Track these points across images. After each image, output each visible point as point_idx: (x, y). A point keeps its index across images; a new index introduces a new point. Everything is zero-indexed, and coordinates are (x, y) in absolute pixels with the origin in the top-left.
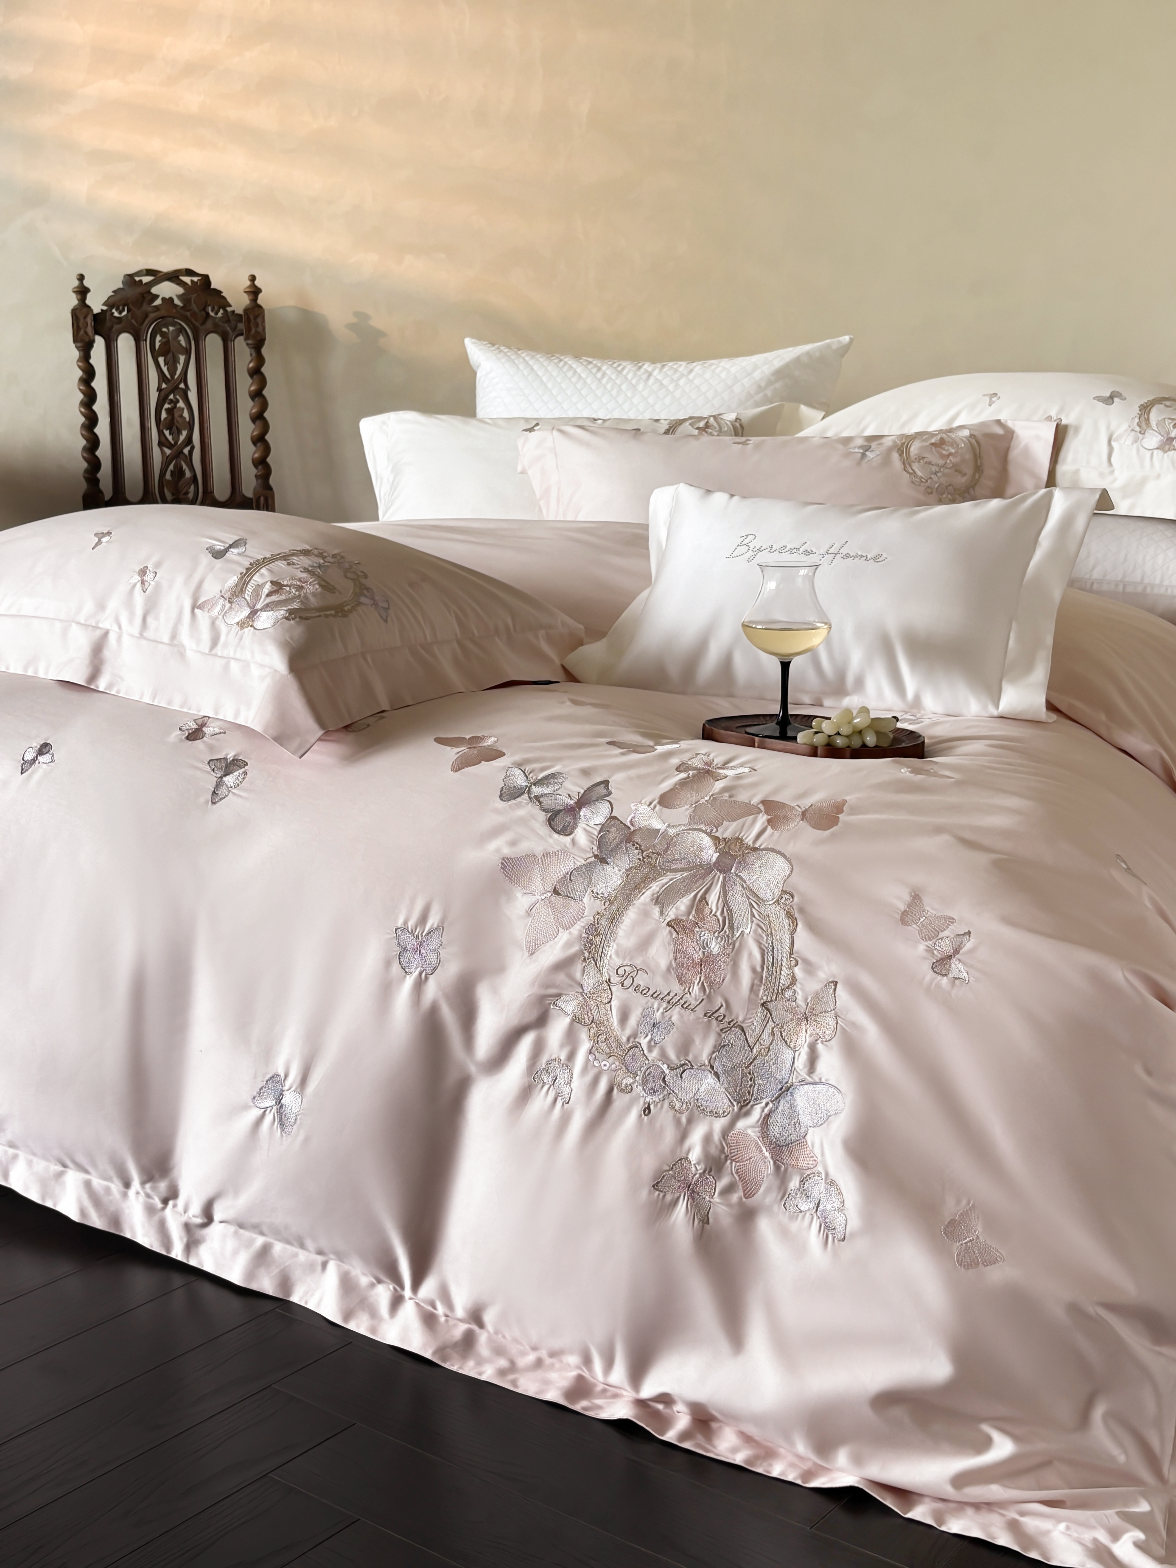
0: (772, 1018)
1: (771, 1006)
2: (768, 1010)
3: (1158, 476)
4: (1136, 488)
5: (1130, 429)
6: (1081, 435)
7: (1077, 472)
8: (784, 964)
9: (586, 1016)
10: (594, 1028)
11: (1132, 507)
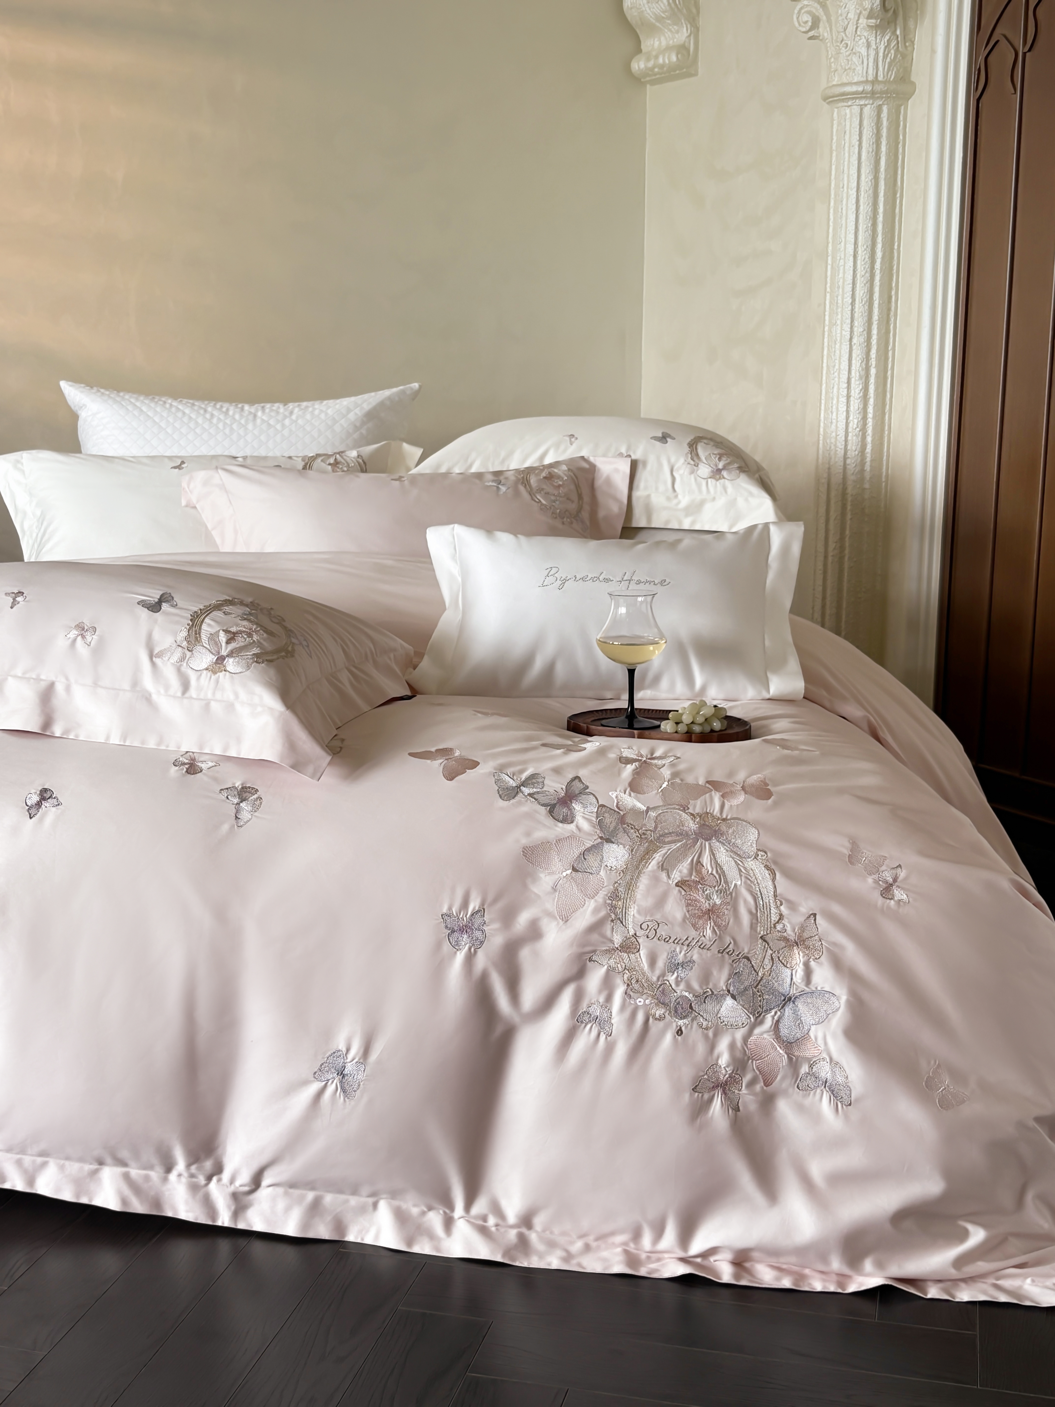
0: (770, 947)
1: (767, 938)
2: (765, 941)
3: (714, 499)
4: (695, 508)
5: (686, 463)
6: (649, 467)
7: (649, 496)
8: (772, 905)
9: (619, 965)
10: (627, 974)
11: (693, 523)
